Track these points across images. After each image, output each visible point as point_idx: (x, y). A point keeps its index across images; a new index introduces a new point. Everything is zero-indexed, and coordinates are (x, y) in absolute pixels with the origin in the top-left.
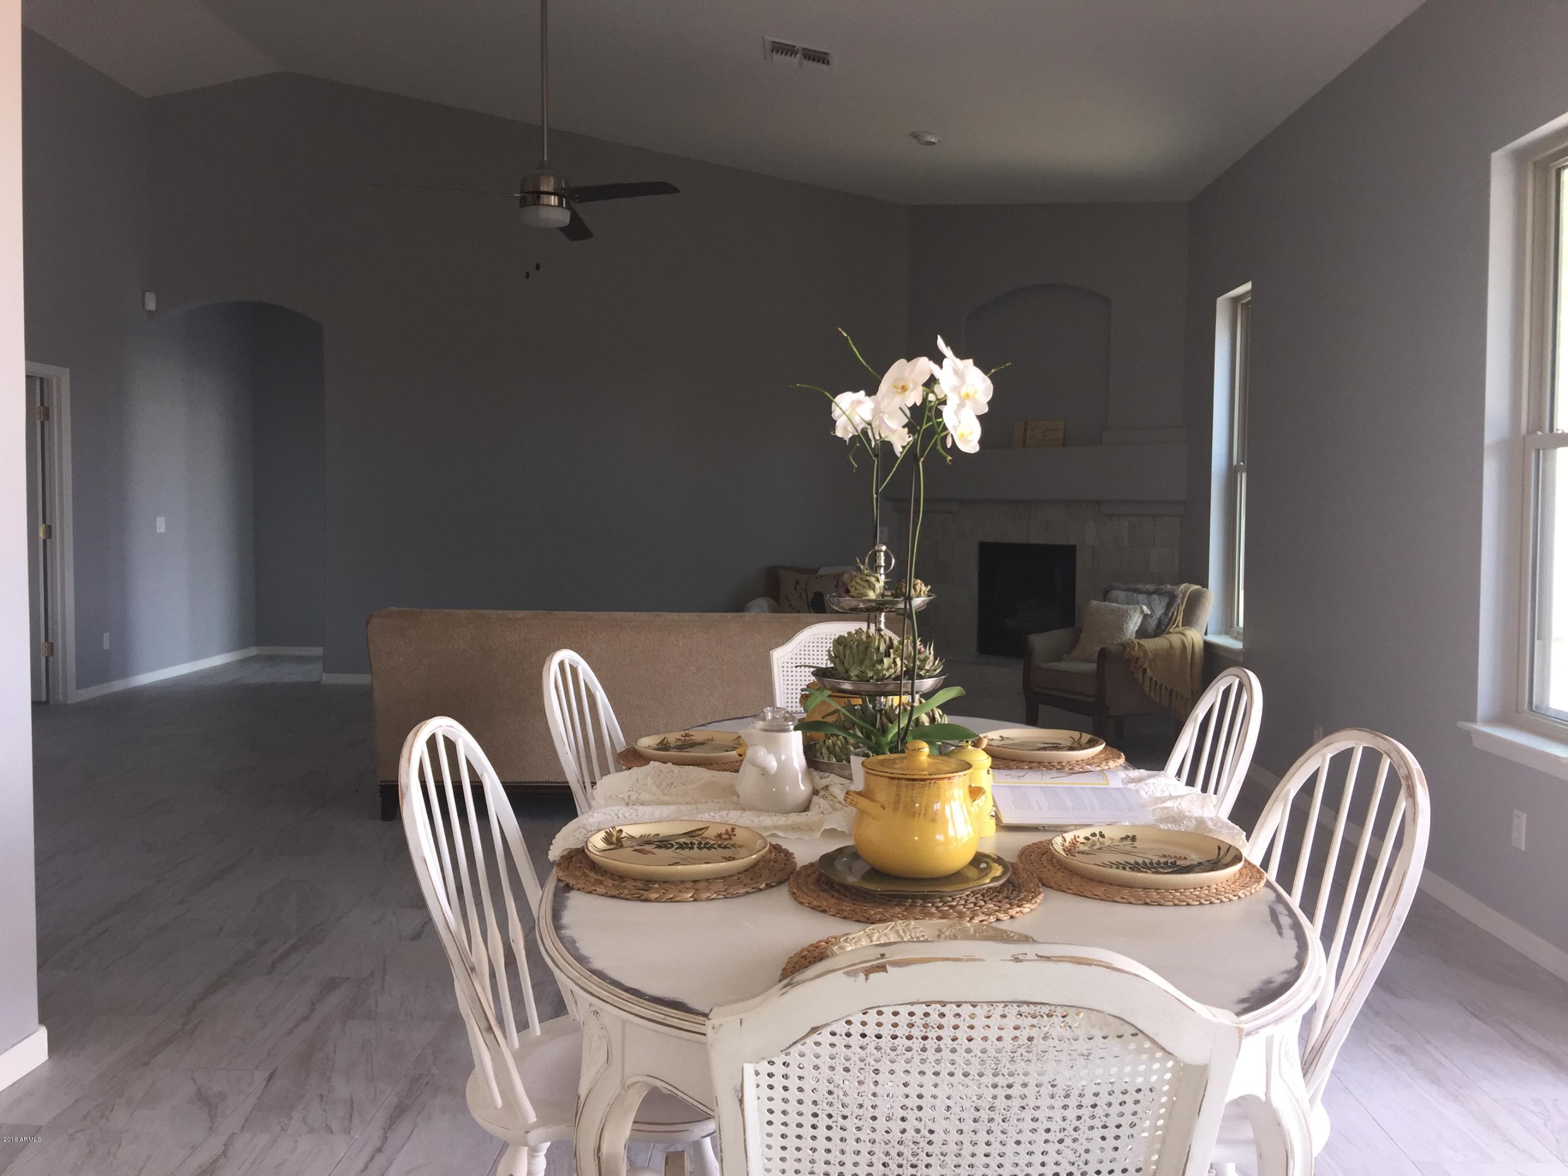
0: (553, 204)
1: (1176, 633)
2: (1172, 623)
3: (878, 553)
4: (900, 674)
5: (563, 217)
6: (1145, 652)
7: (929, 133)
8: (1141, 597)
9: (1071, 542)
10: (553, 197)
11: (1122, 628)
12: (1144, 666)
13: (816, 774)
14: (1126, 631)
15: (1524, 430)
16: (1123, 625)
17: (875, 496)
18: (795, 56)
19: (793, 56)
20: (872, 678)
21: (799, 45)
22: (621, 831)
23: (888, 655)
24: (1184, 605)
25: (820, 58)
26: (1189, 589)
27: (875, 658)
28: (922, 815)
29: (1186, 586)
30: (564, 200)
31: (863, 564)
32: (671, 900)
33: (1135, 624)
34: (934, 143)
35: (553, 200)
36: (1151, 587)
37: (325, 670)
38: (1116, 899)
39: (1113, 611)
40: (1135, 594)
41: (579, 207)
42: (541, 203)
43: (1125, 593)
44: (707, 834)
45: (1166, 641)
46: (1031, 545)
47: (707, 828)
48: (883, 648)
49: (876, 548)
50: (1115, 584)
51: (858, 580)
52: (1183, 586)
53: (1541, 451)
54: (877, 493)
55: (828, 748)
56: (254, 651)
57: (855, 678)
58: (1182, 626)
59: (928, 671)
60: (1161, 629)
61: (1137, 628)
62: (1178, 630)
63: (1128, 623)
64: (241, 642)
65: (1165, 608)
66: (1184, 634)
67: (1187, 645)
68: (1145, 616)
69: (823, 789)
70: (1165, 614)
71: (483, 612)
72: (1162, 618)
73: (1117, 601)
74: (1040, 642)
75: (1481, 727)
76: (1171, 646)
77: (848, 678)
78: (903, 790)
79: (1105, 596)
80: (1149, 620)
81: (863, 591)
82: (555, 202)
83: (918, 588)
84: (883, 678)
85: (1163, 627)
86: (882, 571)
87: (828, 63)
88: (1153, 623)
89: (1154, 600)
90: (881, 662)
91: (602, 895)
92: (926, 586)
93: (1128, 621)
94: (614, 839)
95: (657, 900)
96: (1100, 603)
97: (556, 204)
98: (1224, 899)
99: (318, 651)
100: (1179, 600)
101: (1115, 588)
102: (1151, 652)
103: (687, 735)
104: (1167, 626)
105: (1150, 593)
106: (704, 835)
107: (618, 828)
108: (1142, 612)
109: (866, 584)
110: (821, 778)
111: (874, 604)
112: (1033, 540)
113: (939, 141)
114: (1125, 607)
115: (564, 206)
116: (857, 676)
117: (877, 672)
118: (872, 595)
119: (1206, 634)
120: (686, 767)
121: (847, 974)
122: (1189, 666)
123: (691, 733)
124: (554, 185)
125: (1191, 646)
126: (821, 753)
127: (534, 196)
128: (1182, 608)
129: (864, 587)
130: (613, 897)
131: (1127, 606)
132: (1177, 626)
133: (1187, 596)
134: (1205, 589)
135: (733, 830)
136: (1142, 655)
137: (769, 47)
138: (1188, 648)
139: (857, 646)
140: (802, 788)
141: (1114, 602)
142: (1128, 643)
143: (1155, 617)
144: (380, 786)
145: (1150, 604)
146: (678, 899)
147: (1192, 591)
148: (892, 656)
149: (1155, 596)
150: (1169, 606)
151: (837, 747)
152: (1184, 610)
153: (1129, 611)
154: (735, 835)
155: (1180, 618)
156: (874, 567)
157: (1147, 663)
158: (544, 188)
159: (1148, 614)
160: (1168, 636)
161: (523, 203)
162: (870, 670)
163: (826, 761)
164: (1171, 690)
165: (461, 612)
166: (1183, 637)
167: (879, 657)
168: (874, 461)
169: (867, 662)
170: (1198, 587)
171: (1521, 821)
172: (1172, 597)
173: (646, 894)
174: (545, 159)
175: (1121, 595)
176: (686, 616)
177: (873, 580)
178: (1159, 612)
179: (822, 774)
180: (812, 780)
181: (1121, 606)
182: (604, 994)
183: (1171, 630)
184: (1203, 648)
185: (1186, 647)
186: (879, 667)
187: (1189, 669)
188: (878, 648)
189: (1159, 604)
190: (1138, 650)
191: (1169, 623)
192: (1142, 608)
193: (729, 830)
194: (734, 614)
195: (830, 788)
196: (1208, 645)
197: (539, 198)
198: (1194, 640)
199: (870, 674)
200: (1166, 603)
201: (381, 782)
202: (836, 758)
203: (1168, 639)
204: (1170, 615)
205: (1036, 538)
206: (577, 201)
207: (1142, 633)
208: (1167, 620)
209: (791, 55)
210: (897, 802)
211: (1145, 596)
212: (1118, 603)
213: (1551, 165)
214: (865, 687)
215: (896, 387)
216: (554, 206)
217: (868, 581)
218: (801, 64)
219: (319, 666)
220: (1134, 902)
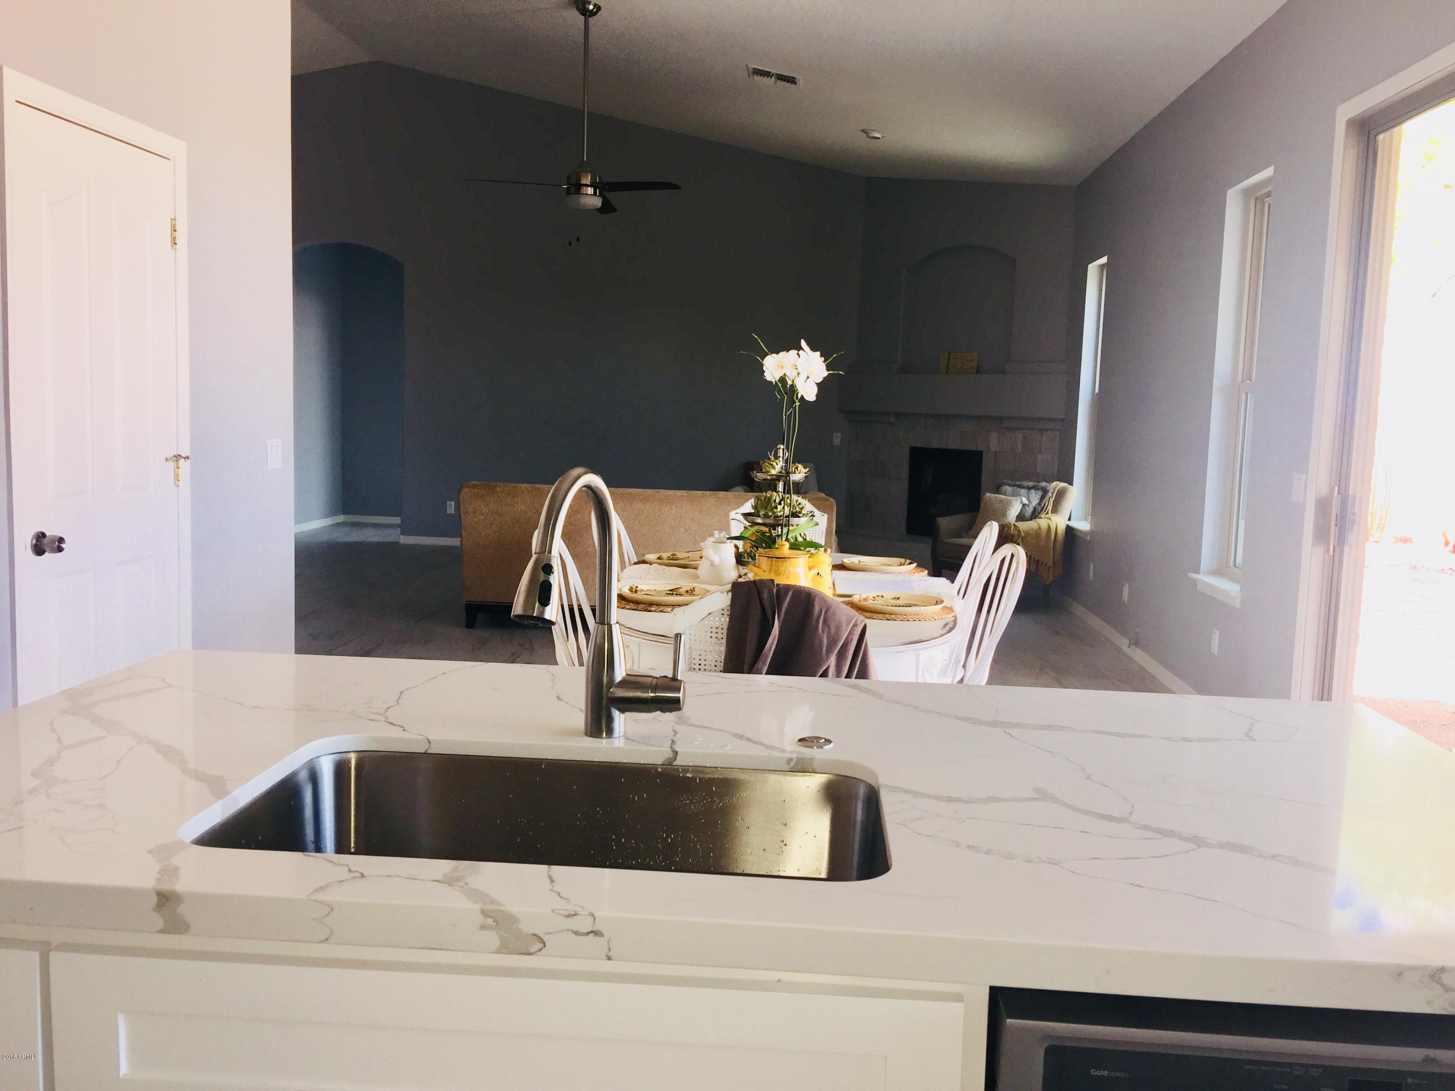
0: (590, 193)
1: (1045, 518)
2: (1044, 511)
3: (779, 450)
4: (788, 514)
5: (597, 202)
6: (1019, 531)
7: (874, 130)
8: (1023, 491)
9: (980, 448)
10: (590, 188)
11: (1006, 514)
12: (1018, 541)
13: (741, 567)
14: (1008, 516)
15: (1240, 379)
16: (1007, 511)
17: (784, 417)
18: (771, 78)
19: (769, 77)
20: (771, 516)
21: (773, 71)
22: (637, 587)
23: (780, 504)
24: (1053, 498)
25: (792, 80)
26: (1058, 485)
27: (773, 505)
28: (782, 575)
29: (1057, 483)
30: (598, 190)
31: (771, 455)
32: (661, 611)
33: (1016, 511)
34: (879, 138)
35: (590, 191)
36: (1031, 484)
37: (403, 533)
38: (874, 618)
39: (1001, 501)
40: (1019, 489)
41: (610, 195)
42: (581, 192)
43: (1012, 488)
44: (680, 590)
45: (1036, 524)
46: (949, 450)
47: (681, 588)
48: (778, 501)
49: (778, 447)
50: (1005, 481)
51: (767, 464)
52: (1054, 484)
53: (1249, 394)
54: (785, 415)
55: (748, 554)
56: (341, 518)
57: (762, 516)
58: (1052, 513)
59: (804, 514)
60: (1035, 515)
61: (1017, 514)
62: (1047, 516)
63: (1010, 510)
64: (333, 512)
65: (1039, 500)
66: (1050, 519)
67: (1052, 527)
68: (1024, 505)
69: (744, 575)
70: (1039, 504)
71: (538, 486)
72: (1036, 507)
73: (1005, 494)
74: (945, 523)
75: (1202, 577)
76: (1040, 528)
77: (759, 516)
78: (774, 563)
79: (997, 490)
80: (1027, 508)
81: (768, 469)
82: (591, 192)
83: (799, 469)
84: (778, 517)
85: (1037, 514)
86: (781, 459)
87: (796, 83)
88: (1029, 510)
89: (1032, 493)
90: (776, 508)
91: (628, 609)
92: (805, 468)
93: (1010, 508)
94: (634, 590)
95: (655, 611)
96: (992, 495)
97: (592, 194)
98: (926, 619)
99: (397, 520)
100: (1050, 494)
101: (1005, 484)
102: (1023, 531)
103: (674, 555)
104: (1040, 513)
105: (1029, 488)
106: (680, 591)
107: (635, 586)
108: (1022, 502)
109: (770, 466)
110: (743, 569)
111: (774, 477)
112: (952, 446)
113: (883, 137)
114: (1009, 498)
115: (598, 194)
116: (763, 515)
117: (774, 513)
118: (773, 472)
119: (1069, 519)
120: (672, 567)
121: (721, 592)
122: (1052, 543)
123: (676, 553)
124: (591, 180)
125: (1055, 528)
126: (744, 557)
127: (577, 188)
128: (1052, 500)
129: (770, 468)
130: (633, 610)
131: (1011, 497)
132: (1047, 513)
133: (1056, 490)
134: (1070, 486)
135: (694, 588)
136: (1016, 533)
137: (751, 71)
138: (1052, 530)
139: (765, 499)
140: (733, 574)
141: (1003, 495)
142: (1006, 524)
143: (1031, 506)
144: (465, 604)
145: (1028, 497)
146: (664, 611)
147: (1059, 489)
148: (783, 505)
149: (1033, 491)
150: (1043, 497)
151: (752, 553)
152: (1053, 502)
153: (1012, 501)
154: (694, 591)
155: (1050, 508)
156: (776, 457)
157: (1020, 539)
158: (583, 182)
159: (1026, 504)
160: (1037, 520)
161: (568, 192)
162: (770, 512)
163: (746, 560)
164: (1038, 560)
165: (524, 485)
166: (1050, 522)
167: (775, 505)
168: (785, 397)
169: (769, 508)
170: (1066, 485)
171: (1216, 636)
172: (1045, 491)
173: (649, 609)
174: (585, 160)
175: (1009, 489)
176: (679, 493)
177: (774, 464)
178: (1035, 501)
179: (744, 567)
180: (738, 570)
181: (1006, 497)
182: (631, 634)
183: (1042, 516)
184: (1064, 530)
185: (1050, 528)
186: (775, 510)
187: (1052, 545)
188: (775, 500)
189: (1035, 496)
190: (1014, 530)
191: (1041, 511)
192: (1021, 499)
193: (692, 589)
194: (712, 492)
195: (748, 575)
196: (1069, 530)
197: (580, 189)
198: (1058, 526)
199: (770, 514)
200: (1040, 496)
201: (466, 602)
202: (751, 558)
203: (1037, 522)
204: (1043, 505)
205: (952, 444)
206: (608, 191)
207: (1021, 517)
208: (1040, 509)
209: (768, 77)
210: (771, 569)
211: (1026, 490)
212: (1006, 495)
213: (1266, 200)
214: (768, 521)
215: (778, 366)
216: (591, 195)
217: (772, 465)
218: (775, 82)
219: (398, 530)
220: (882, 618)
